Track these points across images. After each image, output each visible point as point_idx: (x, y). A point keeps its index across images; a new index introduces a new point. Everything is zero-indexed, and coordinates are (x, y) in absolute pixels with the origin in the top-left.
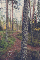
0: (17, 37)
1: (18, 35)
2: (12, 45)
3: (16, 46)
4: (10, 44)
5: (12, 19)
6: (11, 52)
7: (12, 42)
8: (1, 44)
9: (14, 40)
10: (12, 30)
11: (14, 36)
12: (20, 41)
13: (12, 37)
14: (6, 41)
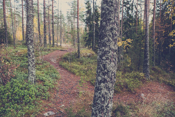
0: (61, 66)
1: (65, 59)
2: (49, 90)
3: (63, 93)
4: (43, 90)
5: (44, 8)
6: (51, 113)
7: (49, 81)
8: (17, 89)
9: (54, 74)
10: (45, 42)
11: (51, 63)
12: (72, 76)
13: (46, 66)
14: (32, 78)
